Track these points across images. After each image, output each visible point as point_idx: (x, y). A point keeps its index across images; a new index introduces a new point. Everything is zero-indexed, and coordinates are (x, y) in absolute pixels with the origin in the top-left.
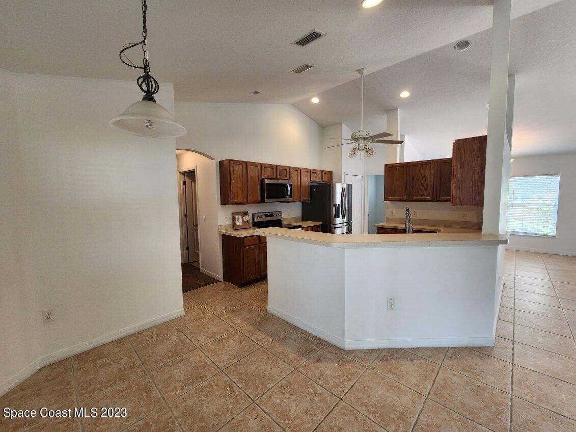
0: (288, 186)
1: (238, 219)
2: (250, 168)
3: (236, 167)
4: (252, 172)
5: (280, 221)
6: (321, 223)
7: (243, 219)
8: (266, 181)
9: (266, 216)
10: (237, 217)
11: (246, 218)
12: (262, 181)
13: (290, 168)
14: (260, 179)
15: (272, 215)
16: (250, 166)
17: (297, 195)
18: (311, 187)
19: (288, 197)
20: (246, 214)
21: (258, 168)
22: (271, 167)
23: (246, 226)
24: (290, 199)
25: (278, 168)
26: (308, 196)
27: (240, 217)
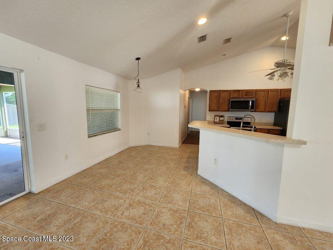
0: (250, 101)
1: (217, 118)
2: (222, 93)
3: (213, 93)
4: (223, 95)
6: (281, 128)
7: (219, 119)
8: (231, 100)
9: (236, 119)
11: (222, 118)
12: (229, 100)
13: (256, 90)
14: (228, 98)
16: (222, 92)
17: (262, 107)
18: (280, 102)
19: (250, 108)
20: (222, 116)
21: (228, 93)
22: (238, 91)
23: (221, 123)
24: (252, 110)
25: (244, 91)
26: (275, 109)
27: (218, 118)
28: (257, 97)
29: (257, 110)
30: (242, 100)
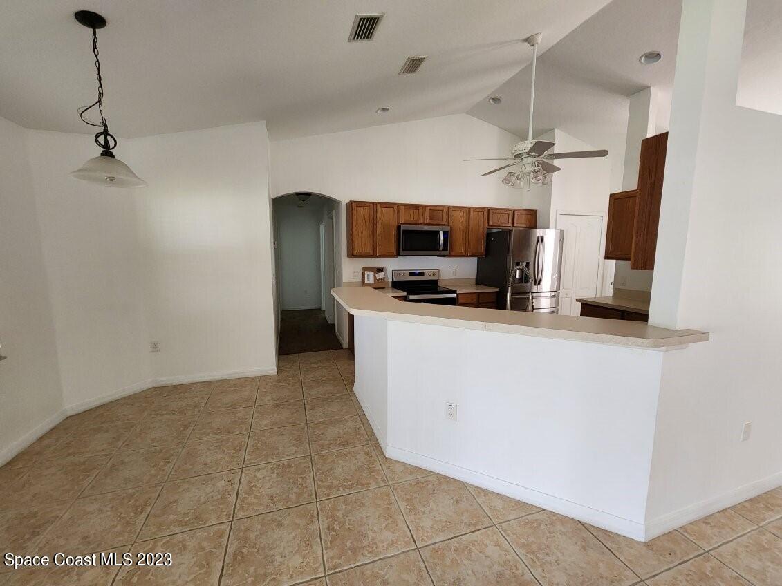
0: (441, 233)
1: (368, 275)
2: (382, 210)
3: (360, 210)
4: (383, 214)
5: (436, 282)
6: (497, 290)
7: (375, 277)
8: (403, 228)
9: (412, 274)
10: (367, 273)
11: (381, 275)
12: (399, 227)
13: (449, 208)
14: (396, 223)
15: (422, 274)
16: (381, 207)
17: (460, 246)
18: (489, 235)
19: (441, 249)
20: (381, 270)
21: (394, 211)
22: (415, 207)
23: (379, 286)
24: (445, 253)
25: (427, 209)
26: (482, 248)
27: (371, 273)
28: (451, 224)
29: (453, 253)
30: (426, 228)
